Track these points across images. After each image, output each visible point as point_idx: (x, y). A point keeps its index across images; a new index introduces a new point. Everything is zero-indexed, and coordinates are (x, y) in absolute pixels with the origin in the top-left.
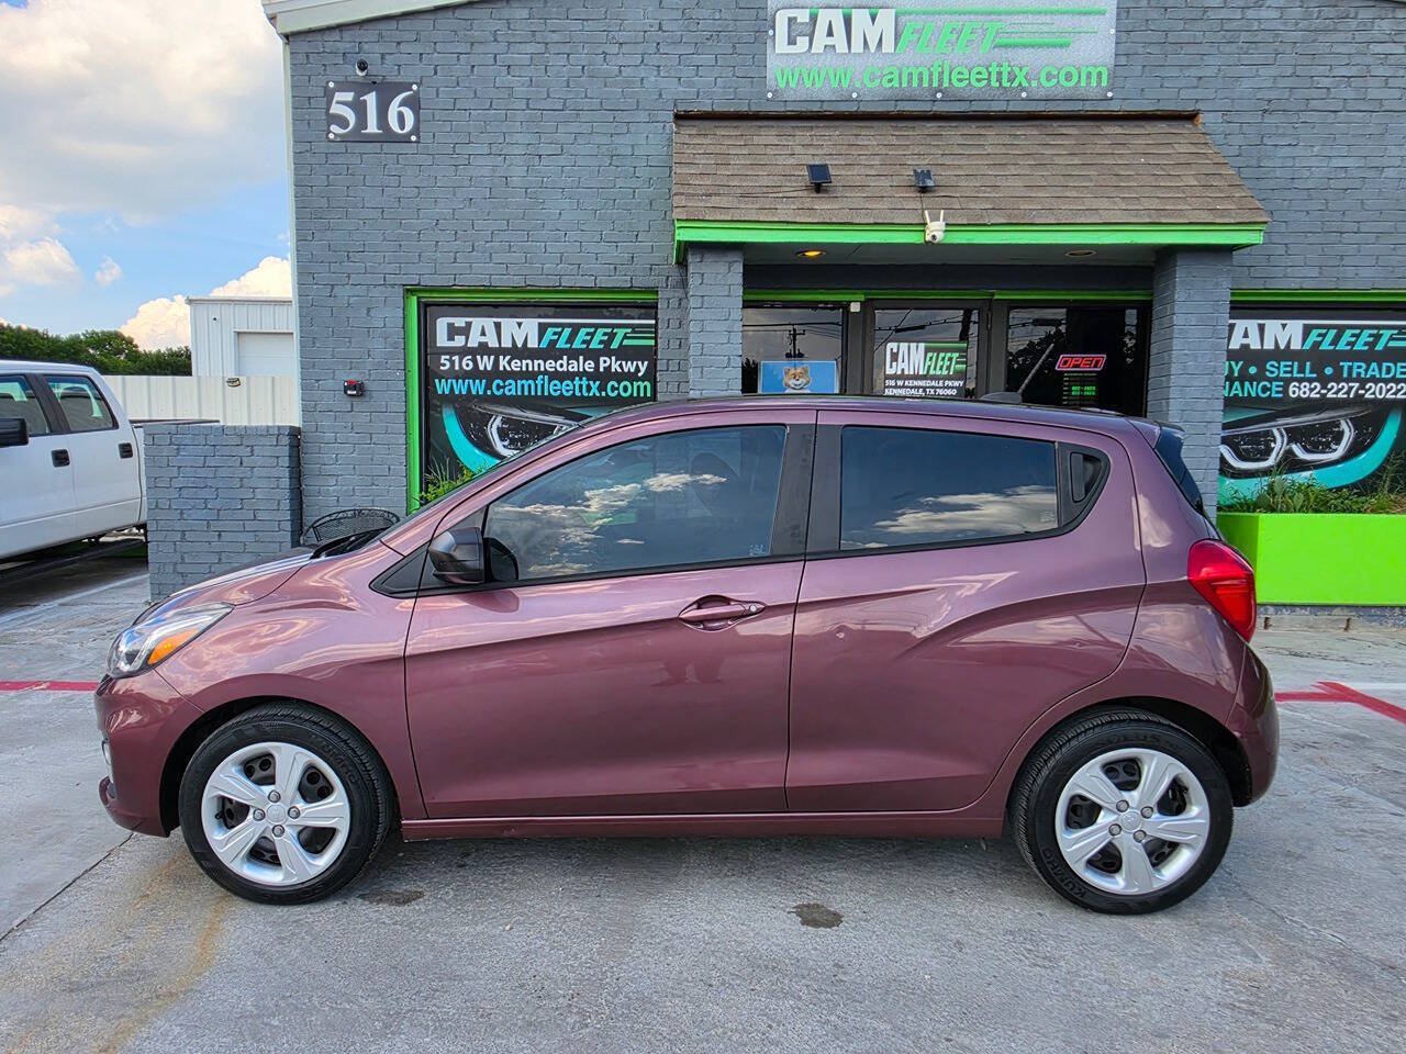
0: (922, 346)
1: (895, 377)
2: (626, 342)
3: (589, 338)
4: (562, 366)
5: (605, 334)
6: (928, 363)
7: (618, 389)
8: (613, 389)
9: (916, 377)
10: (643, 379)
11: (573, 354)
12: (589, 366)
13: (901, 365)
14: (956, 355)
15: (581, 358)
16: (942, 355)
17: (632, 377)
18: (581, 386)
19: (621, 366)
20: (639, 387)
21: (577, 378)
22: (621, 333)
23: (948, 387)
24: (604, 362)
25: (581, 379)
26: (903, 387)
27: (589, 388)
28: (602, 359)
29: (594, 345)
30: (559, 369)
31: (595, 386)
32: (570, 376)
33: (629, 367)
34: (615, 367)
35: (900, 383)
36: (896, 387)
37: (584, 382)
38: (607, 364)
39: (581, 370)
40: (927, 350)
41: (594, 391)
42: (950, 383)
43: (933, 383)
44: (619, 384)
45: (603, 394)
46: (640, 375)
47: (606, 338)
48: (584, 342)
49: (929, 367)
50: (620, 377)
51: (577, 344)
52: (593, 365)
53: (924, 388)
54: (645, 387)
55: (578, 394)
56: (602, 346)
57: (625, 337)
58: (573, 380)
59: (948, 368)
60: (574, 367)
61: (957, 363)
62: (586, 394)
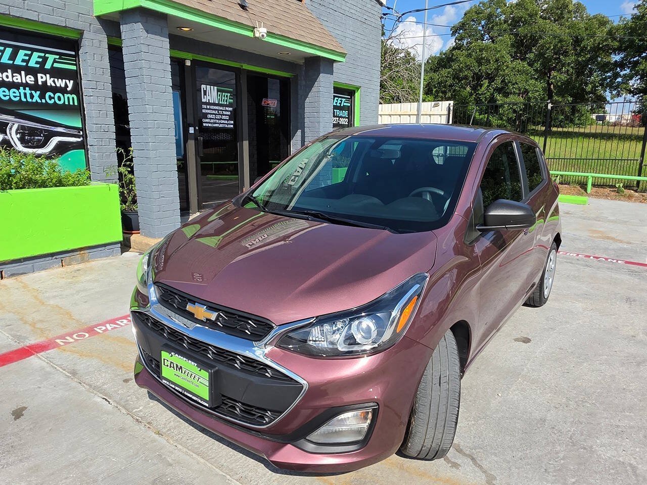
0: (216, 88)
1: (206, 103)
2: (56, 65)
3: (27, 58)
4: (7, 77)
5: (39, 57)
6: (219, 97)
7: (54, 98)
8: (51, 98)
9: (214, 104)
10: (71, 92)
11: (17, 69)
12: (30, 79)
13: (209, 98)
14: (229, 95)
15: (23, 73)
16: (224, 94)
17: (63, 91)
18: (25, 94)
19: (54, 81)
20: (68, 98)
21: (21, 88)
22: (51, 58)
23: (227, 111)
24: (41, 78)
25: (25, 89)
26: (210, 109)
27: (32, 96)
28: (39, 75)
29: (32, 64)
30: (5, 79)
31: (36, 95)
32: (16, 86)
33: (60, 83)
34: (50, 82)
35: (208, 107)
36: (207, 109)
37: (28, 91)
38: (44, 80)
39: (24, 81)
40: (218, 91)
41: (36, 98)
42: (227, 108)
43: (221, 108)
44: (54, 95)
45: (44, 101)
46: (69, 89)
47: (40, 60)
48: (23, 61)
49: (219, 99)
50: (55, 90)
51: (18, 61)
52: (33, 79)
53: (218, 110)
54: (73, 98)
55: (23, 99)
56: (38, 66)
57: (55, 61)
58: (18, 89)
59: (226, 101)
60: (17, 79)
61: (230, 98)
62: (30, 100)
